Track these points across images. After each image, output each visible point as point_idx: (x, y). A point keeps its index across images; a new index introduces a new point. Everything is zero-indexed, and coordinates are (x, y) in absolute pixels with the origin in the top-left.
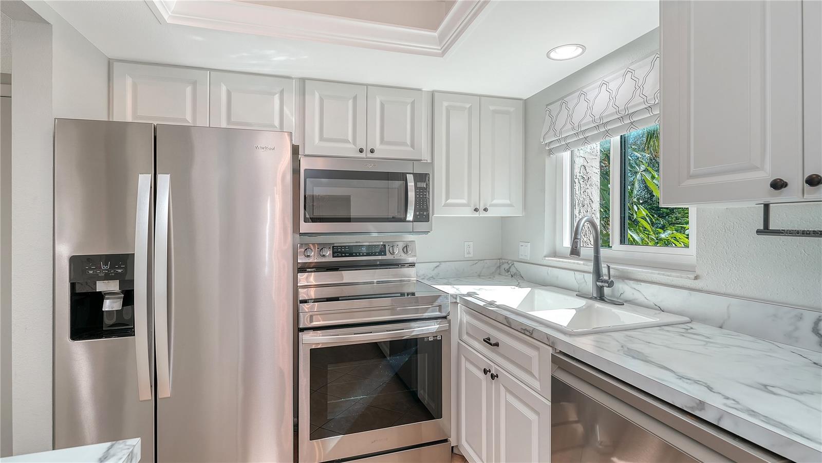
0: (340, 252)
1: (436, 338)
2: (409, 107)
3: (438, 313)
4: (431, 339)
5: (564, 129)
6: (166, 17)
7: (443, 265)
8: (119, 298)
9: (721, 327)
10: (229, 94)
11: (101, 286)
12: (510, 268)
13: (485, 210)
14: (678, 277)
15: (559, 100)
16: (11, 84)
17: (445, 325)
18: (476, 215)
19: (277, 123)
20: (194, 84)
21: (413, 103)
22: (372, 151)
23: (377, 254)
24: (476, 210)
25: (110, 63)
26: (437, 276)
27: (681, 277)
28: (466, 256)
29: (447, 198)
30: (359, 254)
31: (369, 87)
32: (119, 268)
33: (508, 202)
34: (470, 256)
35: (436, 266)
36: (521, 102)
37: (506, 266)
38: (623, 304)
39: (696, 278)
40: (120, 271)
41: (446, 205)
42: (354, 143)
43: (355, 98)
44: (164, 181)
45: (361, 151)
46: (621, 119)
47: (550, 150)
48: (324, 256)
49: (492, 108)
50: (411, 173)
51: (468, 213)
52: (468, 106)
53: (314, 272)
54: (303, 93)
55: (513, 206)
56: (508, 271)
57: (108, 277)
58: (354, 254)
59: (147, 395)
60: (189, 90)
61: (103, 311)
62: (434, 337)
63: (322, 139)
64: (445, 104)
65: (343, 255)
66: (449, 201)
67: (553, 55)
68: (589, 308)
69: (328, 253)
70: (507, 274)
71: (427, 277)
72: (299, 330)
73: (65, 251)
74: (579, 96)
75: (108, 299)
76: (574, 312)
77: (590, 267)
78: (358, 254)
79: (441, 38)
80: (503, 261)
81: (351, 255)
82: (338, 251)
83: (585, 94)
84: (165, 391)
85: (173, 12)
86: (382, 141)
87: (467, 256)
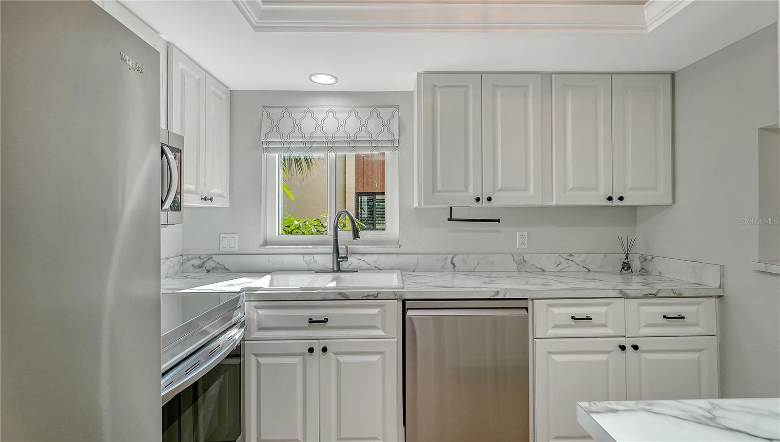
9: (414, 271)
12: (204, 263)
13: (211, 199)
14: (390, 248)
15: (281, 107)
18: (203, 204)
27: (392, 247)
33: (221, 192)
36: (228, 91)
37: (194, 262)
38: (358, 271)
39: (399, 247)
46: (348, 142)
47: (266, 149)
49: (212, 88)
50: (167, 145)
51: (198, 202)
52: (197, 77)
55: (224, 197)
56: (199, 267)
64: (181, 65)
67: (313, 78)
70: (197, 270)
74: (306, 112)
77: (330, 249)
80: (190, 256)
83: (312, 113)
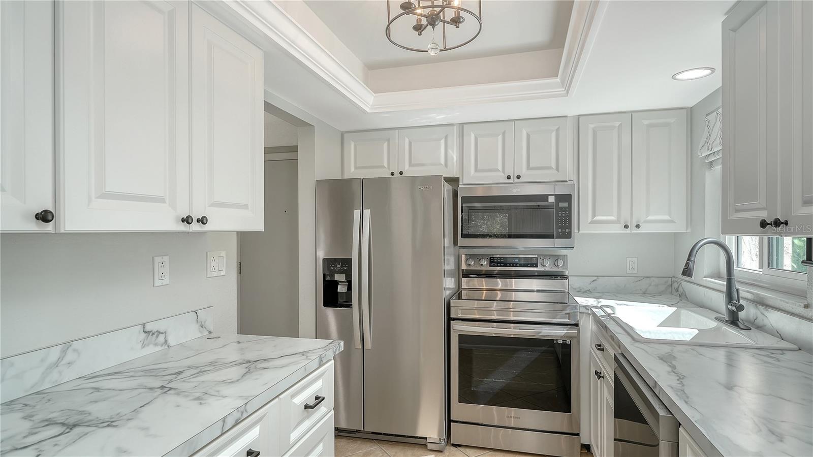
0: (495, 263)
1: (565, 342)
2: (554, 134)
3: (567, 320)
4: (560, 342)
5: (714, 143)
6: (368, 110)
7: (601, 280)
8: (346, 285)
10: (410, 144)
11: (337, 277)
12: (679, 287)
13: (638, 226)
14: (793, 304)
15: (714, 111)
16: (297, 152)
17: (574, 331)
18: (628, 231)
19: (442, 161)
20: (389, 140)
21: (558, 130)
22: (518, 177)
23: (529, 265)
24: (626, 227)
25: (342, 135)
26: (594, 289)
27: (795, 305)
28: (629, 272)
29: (594, 215)
30: (513, 265)
31: (516, 122)
32: (345, 267)
33: (667, 217)
34: (634, 272)
35: (594, 279)
36: (685, 110)
37: (676, 285)
38: (751, 329)
39: (806, 306)
40: (345, 268)
41: (593, 222)
42: (504, 172)
43: (504, 134)
44: (367, 213)
45: (509, 178)
47: (711, 163)
48: (482, 265)
49: (646, 122)
50: (553, 195)
51: (618, 229)
52: (617, 124)
53: (477, 278)
54: (462, 135)
55: (674, 222)
56: (677, 290)
57: (340, 272)
58: (508, 265)
59: (359, 346)
60: (385, 145)
61: (338, 292)
62: (563, 340)
63: (476, 170)
64: (592, 126)
65: (499, 265)
66: (596, 218)
68: (716, 329)
69: (485, 262)
70: (676, 294)
71: (583, 291)
72: (449, 319)
73: (321, 255)
75: (340, 285)
76: (697, 331)
78: (511, 265)
79: (563, 82)
80: (674, 279)
81: (505, 265)
82: (493, 261)
84: (368, 345)
85: (372, 106)
86: (528, 168)
87: (631, 272)
